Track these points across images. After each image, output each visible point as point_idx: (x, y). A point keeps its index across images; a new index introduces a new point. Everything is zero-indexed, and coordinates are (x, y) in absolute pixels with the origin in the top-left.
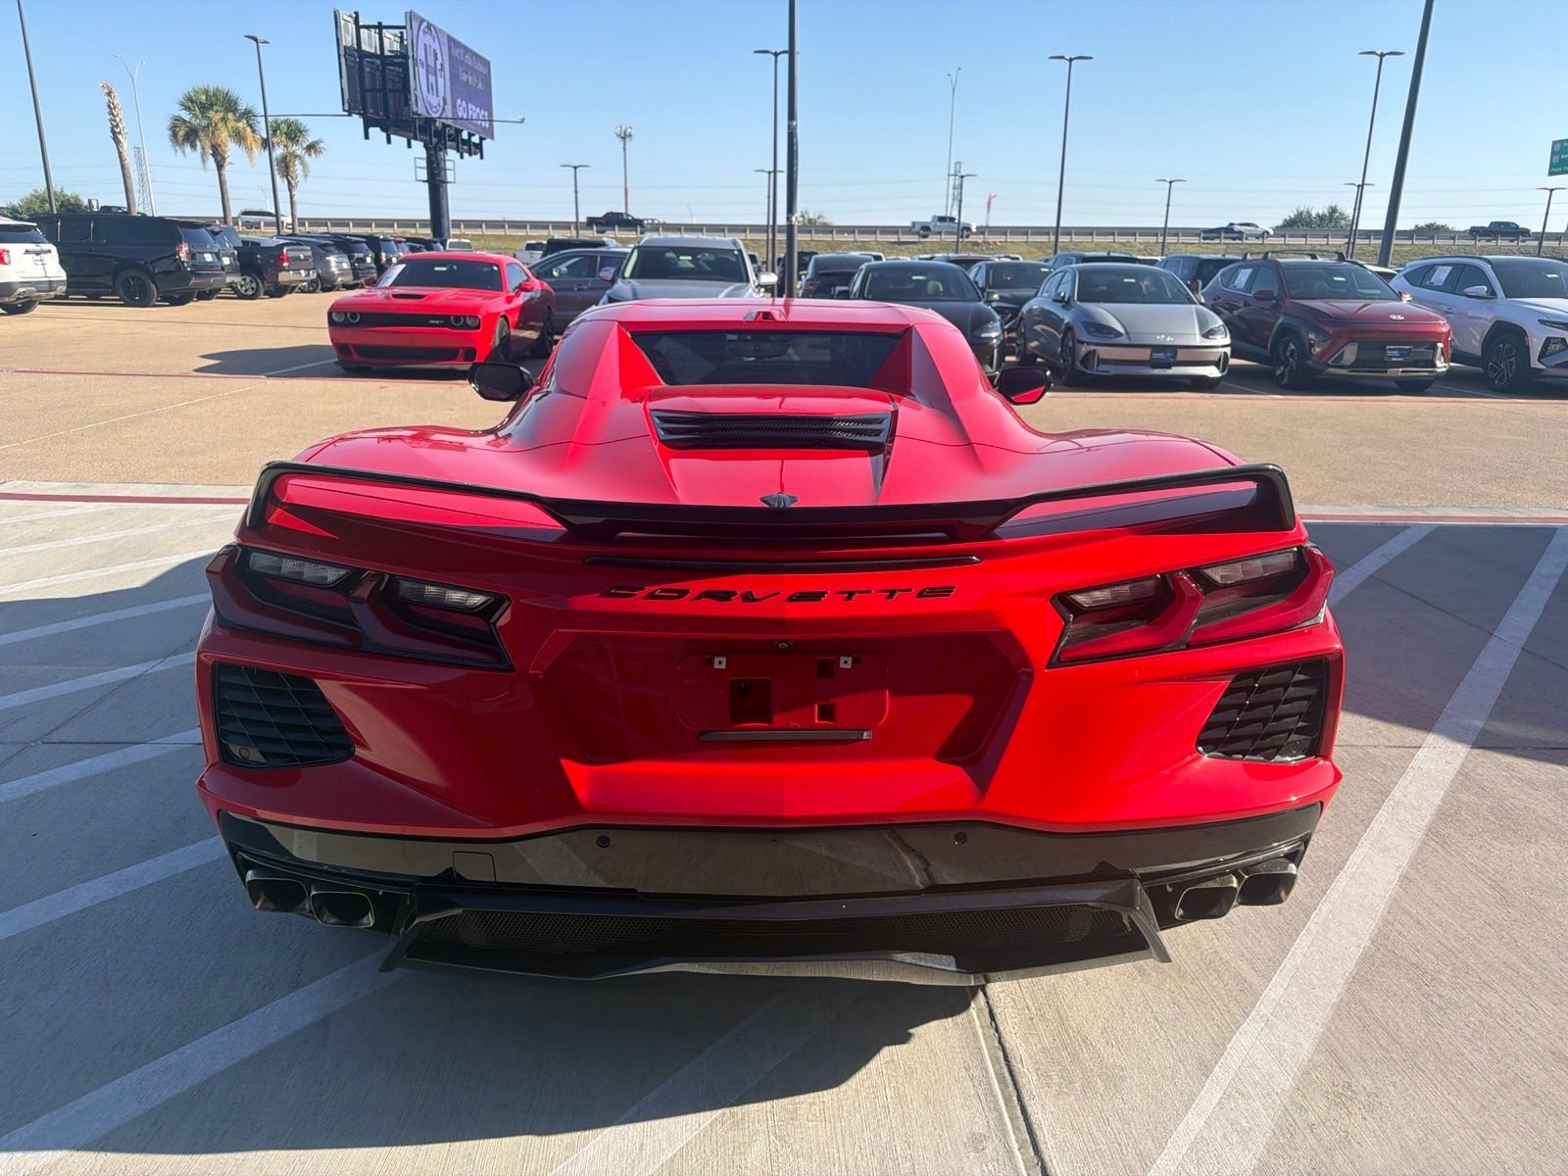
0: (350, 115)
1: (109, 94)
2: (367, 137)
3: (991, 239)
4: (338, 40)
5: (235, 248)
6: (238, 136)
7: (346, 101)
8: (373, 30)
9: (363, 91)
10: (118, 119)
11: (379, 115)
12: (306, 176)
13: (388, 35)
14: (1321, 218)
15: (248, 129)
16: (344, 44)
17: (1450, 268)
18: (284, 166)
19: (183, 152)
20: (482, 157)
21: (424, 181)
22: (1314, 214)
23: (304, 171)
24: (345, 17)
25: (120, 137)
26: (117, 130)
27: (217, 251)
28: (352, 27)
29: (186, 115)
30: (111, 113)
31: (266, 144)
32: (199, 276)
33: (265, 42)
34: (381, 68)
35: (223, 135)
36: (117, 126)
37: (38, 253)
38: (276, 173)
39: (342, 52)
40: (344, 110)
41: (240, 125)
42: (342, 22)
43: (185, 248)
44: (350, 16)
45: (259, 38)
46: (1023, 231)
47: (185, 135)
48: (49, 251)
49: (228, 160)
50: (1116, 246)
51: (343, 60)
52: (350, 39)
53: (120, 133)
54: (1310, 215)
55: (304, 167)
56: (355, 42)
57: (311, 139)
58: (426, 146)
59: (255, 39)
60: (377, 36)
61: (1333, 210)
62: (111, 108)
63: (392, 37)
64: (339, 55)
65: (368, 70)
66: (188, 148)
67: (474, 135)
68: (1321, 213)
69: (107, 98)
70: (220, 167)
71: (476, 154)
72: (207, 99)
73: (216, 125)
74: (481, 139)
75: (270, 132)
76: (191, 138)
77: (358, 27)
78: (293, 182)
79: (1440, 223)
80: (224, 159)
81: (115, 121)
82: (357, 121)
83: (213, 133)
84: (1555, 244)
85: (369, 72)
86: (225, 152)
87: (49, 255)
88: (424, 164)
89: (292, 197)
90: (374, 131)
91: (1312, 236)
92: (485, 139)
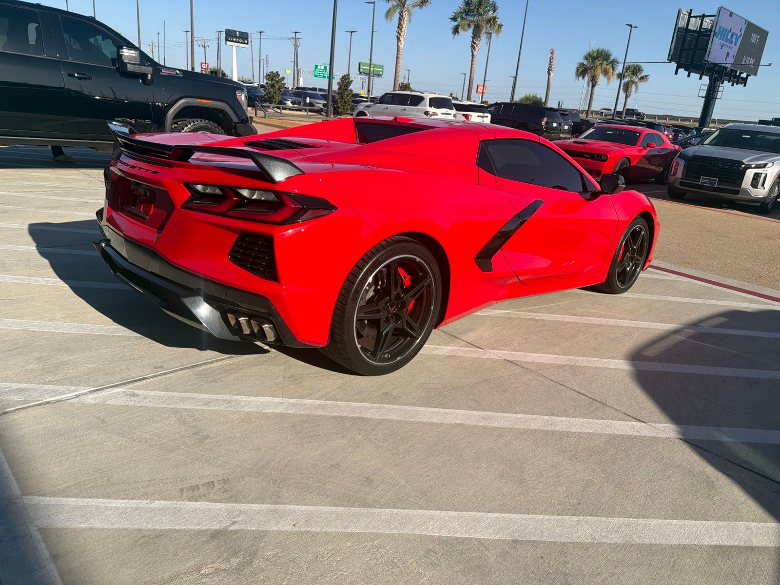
0: (670, 62)
1: (552, 53)
2: (676, 73)
4: (676, 24)
5: (573, 122)
6: (606, 73)
7: (671, 54)
8: (699, 18)
9: (682, 49)
10: (552, 64)
11: (688, 62)
12: (636, 92)
13: (707, 20)
15: (611, 69)
16: (679, 26)
18: (627, 88)
19: (578, 79)
20: (745, 86)
21: (703, 97)
23: (636, 89)
24: (684, 12)
25: (551, 72)
26: (550, 69)
27: (560, 122)
28: (687, 17)
29: (585, 62)
30: (550, 61)
31: (621, 76)
32: (547, 132)
33: (636, 27)
34: (697, 38)
35: (599, 71)
36: (551, 67)
37: (482, 117)
38: (621, 89)
39: (676, 30)
40: (668, 60)
41: (608, 67)
42: (682, 15)
43: (545, 119)
44: (687, 12)
45: (633, 25)
47: (582, 71)
48: (487, 117)
49: (597, 83)
51: (676, 34)
52: (683, 24)
53: (551, 70)
55: (636, 88)
56: (686, 25)
57: (643, 74)
58: (709, 79)
59: (631, 26)
60: (700, 21)
62: (551, 59)
63: (709, 21)
64: (674, 32)
65: (689, 39)
66: (581, 78)
67: (743, 73)
69: (551, 55)
70: (593, 86)
71: (741, 83)
72: (597, 55)
73: (597, 66)
74: (748, 76)
75: (625, 71)
76: (584, 73)
77: (690, 17)
78: (628, 95)
80: (596, 82)
81: (551, 64)
82: (674, 65)
83: (594, 70)
85: (689, 40)
86: (597, 79)
87: (487, 118)
88: (706, 88)
89: (626, 102)
90: (681, 71)
92: (750, 75)
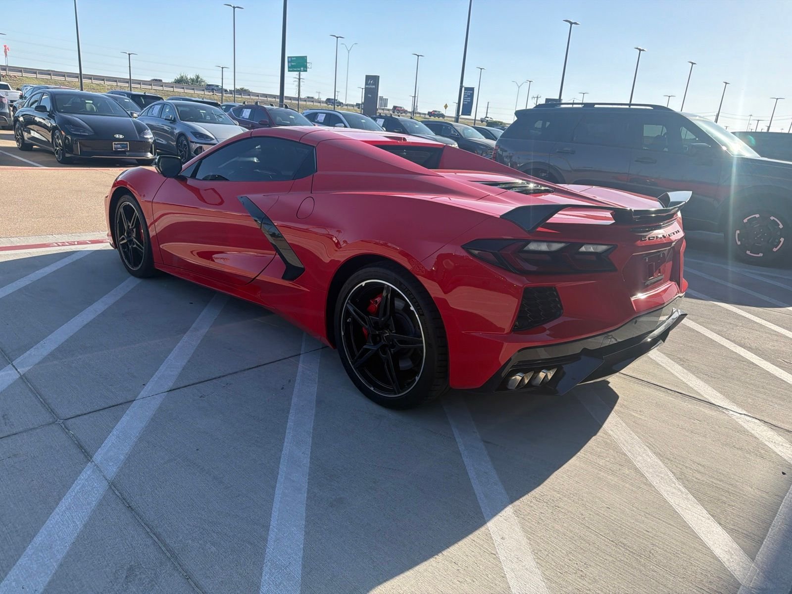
3: (12, 74)
14: (193, 80)
17: (325, 115)
22: (189, 78)
46: (34, 71)
50: (94, 85)
54: (187, 79)
61: (198, 77)
68: (192, 78)
79: (246, 88)
84: (305, 103)
91: (197, 90)
